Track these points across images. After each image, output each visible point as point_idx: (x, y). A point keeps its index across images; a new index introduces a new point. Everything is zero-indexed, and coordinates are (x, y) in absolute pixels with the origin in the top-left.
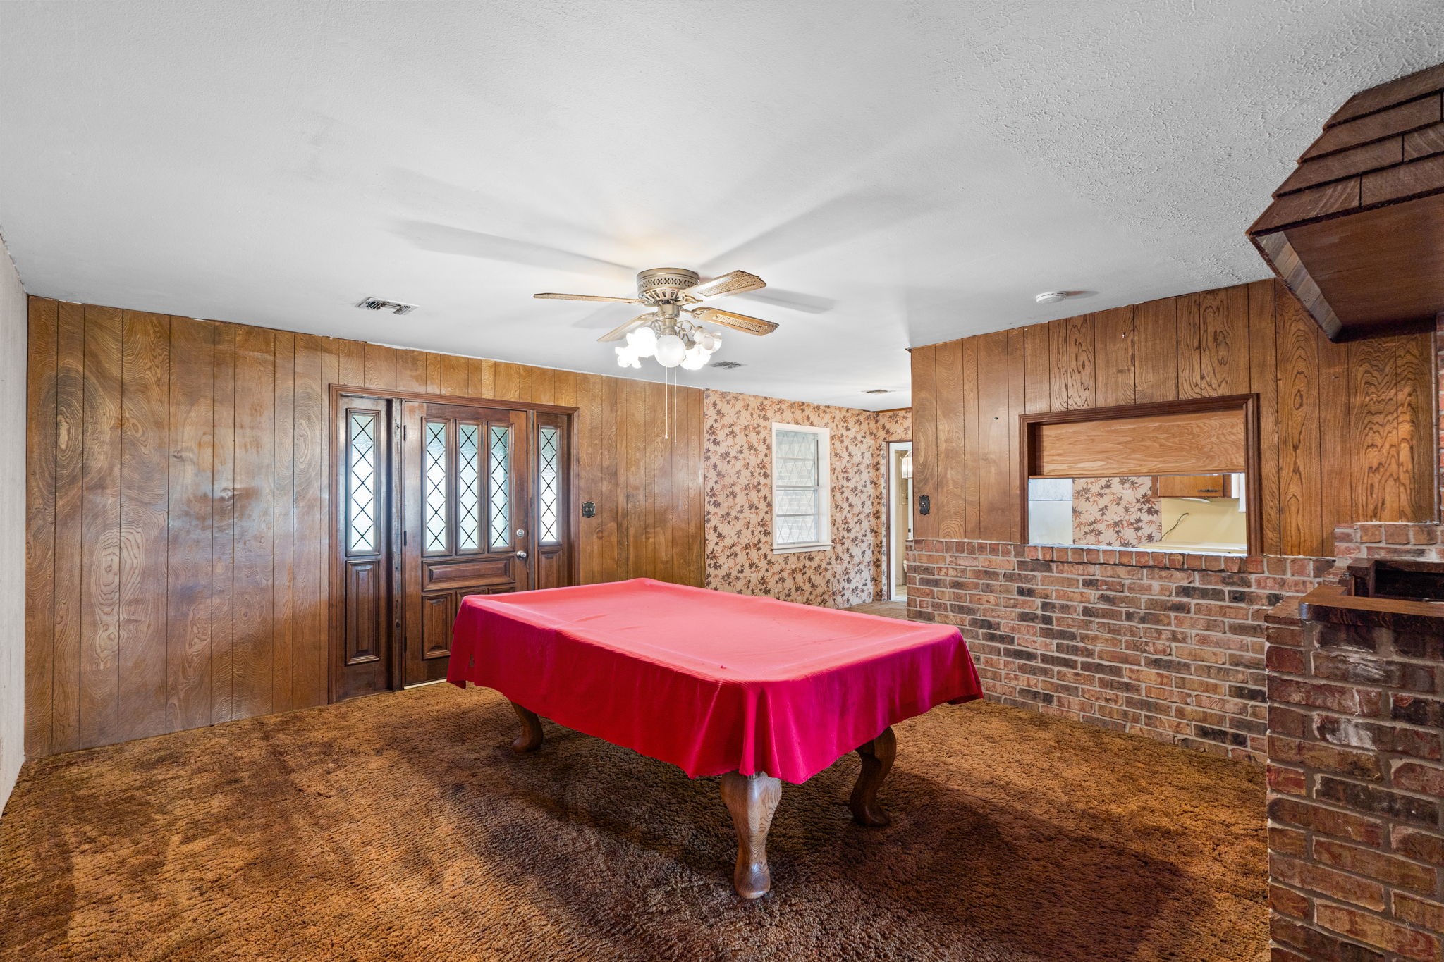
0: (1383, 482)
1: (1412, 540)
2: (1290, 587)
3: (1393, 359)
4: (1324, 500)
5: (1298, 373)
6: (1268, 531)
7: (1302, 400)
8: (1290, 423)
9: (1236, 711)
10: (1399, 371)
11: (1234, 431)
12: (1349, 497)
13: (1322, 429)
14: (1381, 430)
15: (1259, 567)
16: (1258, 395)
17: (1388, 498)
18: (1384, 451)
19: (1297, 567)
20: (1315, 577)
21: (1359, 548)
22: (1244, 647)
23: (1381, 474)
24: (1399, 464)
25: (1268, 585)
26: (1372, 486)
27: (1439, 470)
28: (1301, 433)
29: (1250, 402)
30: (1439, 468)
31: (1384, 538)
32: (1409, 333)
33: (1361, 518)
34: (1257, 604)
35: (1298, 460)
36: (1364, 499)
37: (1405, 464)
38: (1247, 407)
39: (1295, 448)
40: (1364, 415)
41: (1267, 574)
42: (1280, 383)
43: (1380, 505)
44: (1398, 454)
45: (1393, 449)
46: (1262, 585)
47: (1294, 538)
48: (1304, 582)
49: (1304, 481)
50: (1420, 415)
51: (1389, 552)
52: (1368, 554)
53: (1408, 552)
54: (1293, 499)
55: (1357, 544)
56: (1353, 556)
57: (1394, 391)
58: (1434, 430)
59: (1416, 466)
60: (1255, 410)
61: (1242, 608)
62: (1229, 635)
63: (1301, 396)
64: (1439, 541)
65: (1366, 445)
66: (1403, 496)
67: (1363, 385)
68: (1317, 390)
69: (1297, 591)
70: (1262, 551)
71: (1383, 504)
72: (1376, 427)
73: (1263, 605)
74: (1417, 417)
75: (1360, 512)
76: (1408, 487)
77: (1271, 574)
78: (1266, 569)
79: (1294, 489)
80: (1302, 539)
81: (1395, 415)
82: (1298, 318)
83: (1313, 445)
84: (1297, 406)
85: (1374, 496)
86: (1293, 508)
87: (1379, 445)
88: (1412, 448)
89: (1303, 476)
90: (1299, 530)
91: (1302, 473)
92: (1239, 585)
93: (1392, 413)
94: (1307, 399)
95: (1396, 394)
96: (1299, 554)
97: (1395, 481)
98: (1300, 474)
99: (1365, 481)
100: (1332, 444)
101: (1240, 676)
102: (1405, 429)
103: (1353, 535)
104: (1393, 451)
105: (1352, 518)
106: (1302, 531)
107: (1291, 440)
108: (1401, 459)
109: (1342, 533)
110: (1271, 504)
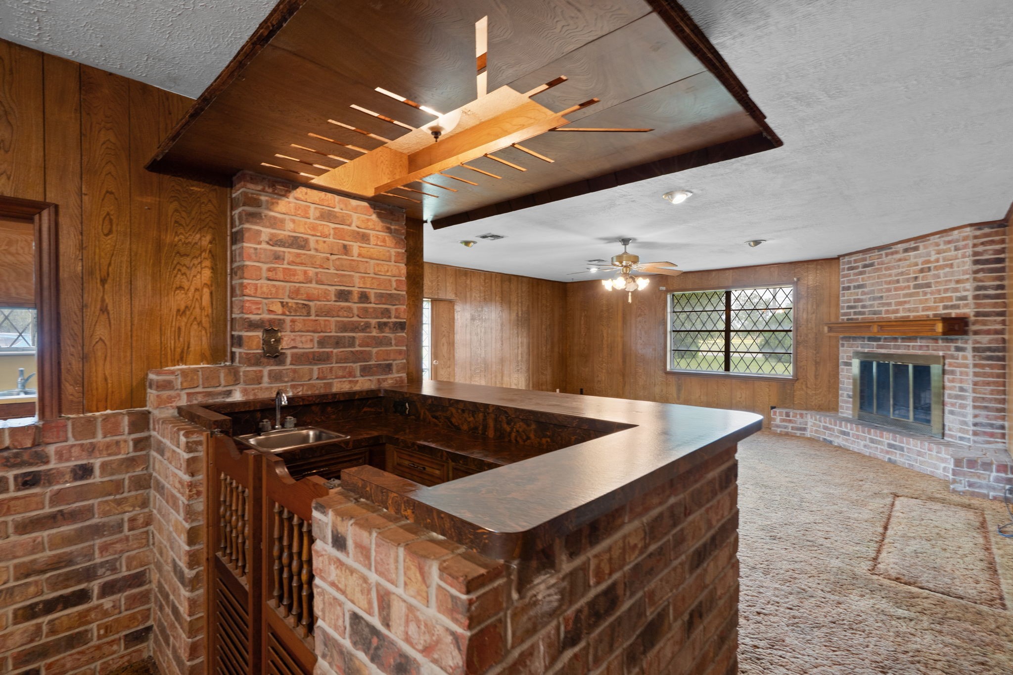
0: (189, 325)
1: (223, 382)
2: (100, 451)
3: (198, 204)
4: (134, 344)
5: (107, 192)
6: (67, 385)
7: (111, 224)
8: (97, 250)
9: (25, 640)
10: (203, 217)
11: (13, 249)
12: (159, 341)
13: (133, 264)
14: (188, 273)
15: (61, 433)
16: (56, 207)
17: (192, 341)
18: (190, 294)
19: (110, 426)
20: (130, 433)
21: (179, 395)
22: (37, 547)
23: (187, 316)
24: (202, 309)
25: (74, 454)
26: (179, 329)
27: (231, 316)
28: (110, 264)
29: (45, 213)
30: (232, 312)
31: (201, 382)
32: (210, 183)
33: (170, 363)
34: (58, 483)
35: (106, 297)
36: (173, 342)
37: (206, 309)
38: (40, 220)
39: (103, 281)
40: (174, 254)
41: (72, 441)
42: (85, 198)
43: (186, 348)
44: (201, 299)
45: (197, 293)
46: (65, 456)
47: (100, 390)
48: (117, 443)
49: (112, 322)
50: (218, 263)
51: (205, 396)
52: (188, 400)
53: (219, 394)
54: (100, 343)
55: (178, 392)
56: (174, 404)
57: (198, 236)
58: (229, 279)
59: (215, 311)
60: (53, 226)
61: (35, 495)
62: (14, 538)
63: (111, 221)
64: (242, 381)
65: (174, 286)
66: (204, 339)
67: (172, 224)
68: (128, 218)
69: (109, 455)
70: (60, 412)
71: (188, 347)
72: (184, 269)
73: (66, 482)
74: (216, 265)
75: (169, 356)
76: (208, 331)
77: (77, 440)
78: (70, 435)
79: (101, 332)
80: (110, 390)
81: (199, 260)
82: (109, 125)
83: (124, 281)
84: (106, 232)
85: (181, 339)
86: (99, 354)
87: (186, 288)
88: (211, 293)
89: (111, 316)
90: (106, 379)
91: (111, 312)
92: (31, 464)
93: (197, 257)
94: (117, 225)
95: (200, 239)
96: (106, 409)
97: (199, 324)
98: (108, 313)
99: (174, 323)
100: (143, 282)
101: (32, 590)
102: (207, 274)
103: (174, 382)
104: (197, 296)
105: (161, 362)
106: (109, 381)
107: (98, 272)
108: (203, 304)
109: (164, 381)
110: (72, 349)
